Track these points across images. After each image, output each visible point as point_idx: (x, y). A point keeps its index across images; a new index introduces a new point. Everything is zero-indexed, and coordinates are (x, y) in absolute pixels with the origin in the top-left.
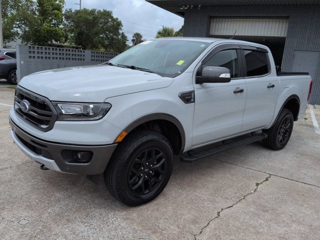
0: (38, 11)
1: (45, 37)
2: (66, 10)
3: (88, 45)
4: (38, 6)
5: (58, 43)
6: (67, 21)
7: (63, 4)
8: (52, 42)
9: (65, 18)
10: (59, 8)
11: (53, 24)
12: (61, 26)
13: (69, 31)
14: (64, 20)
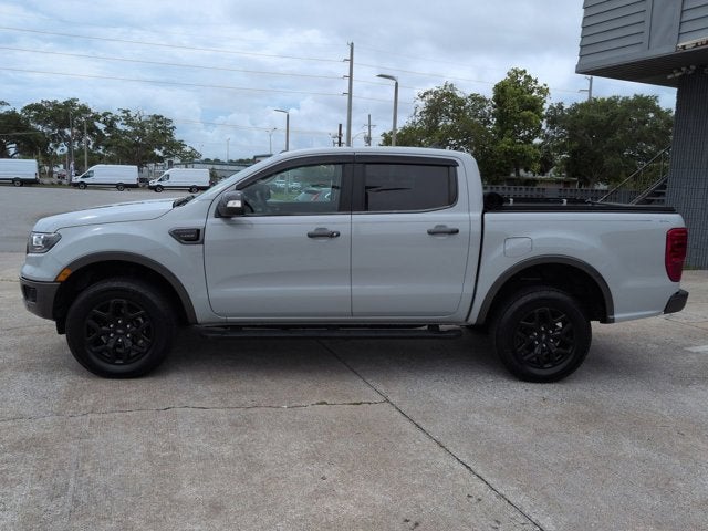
0: (494, 116)
1: (501, 165)
2: (551, 107)
3: (591, 175)
4: (494, 107)
5: (530, 175)
6: (551, 128)
7: (545, 95)
8: (518, 174)
9: (548, 122)
10: (535, 106)
11: (522, 138)
12: (537, 141)
13: (555, 148)
14: (543, 128)
